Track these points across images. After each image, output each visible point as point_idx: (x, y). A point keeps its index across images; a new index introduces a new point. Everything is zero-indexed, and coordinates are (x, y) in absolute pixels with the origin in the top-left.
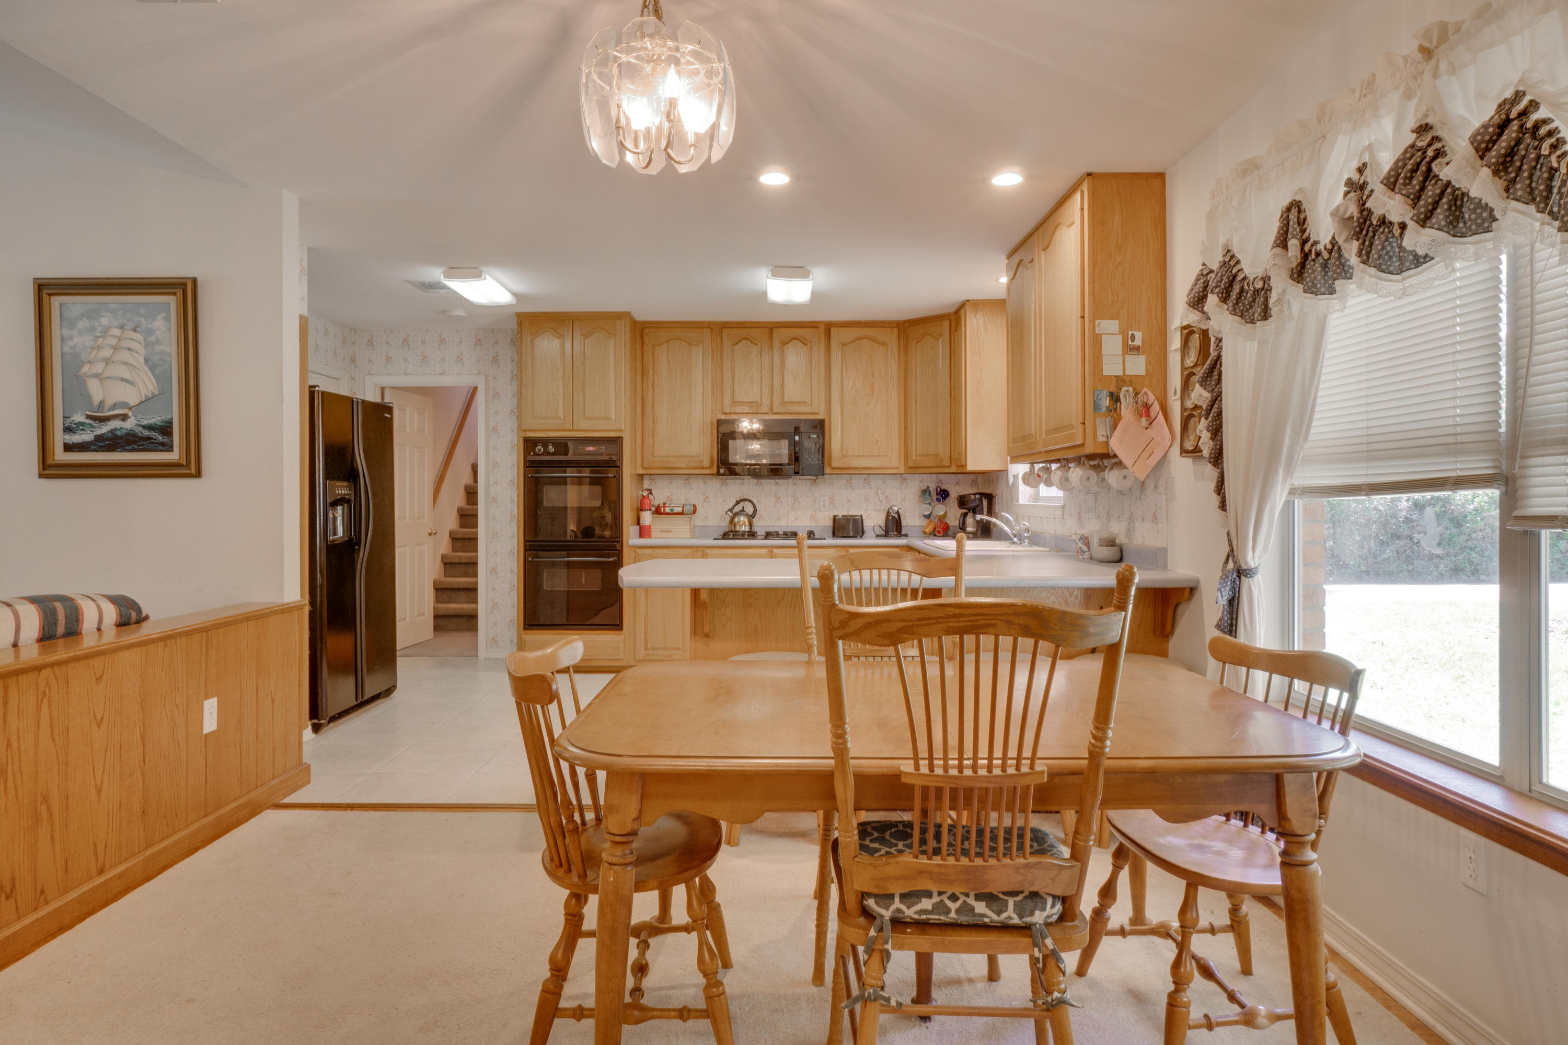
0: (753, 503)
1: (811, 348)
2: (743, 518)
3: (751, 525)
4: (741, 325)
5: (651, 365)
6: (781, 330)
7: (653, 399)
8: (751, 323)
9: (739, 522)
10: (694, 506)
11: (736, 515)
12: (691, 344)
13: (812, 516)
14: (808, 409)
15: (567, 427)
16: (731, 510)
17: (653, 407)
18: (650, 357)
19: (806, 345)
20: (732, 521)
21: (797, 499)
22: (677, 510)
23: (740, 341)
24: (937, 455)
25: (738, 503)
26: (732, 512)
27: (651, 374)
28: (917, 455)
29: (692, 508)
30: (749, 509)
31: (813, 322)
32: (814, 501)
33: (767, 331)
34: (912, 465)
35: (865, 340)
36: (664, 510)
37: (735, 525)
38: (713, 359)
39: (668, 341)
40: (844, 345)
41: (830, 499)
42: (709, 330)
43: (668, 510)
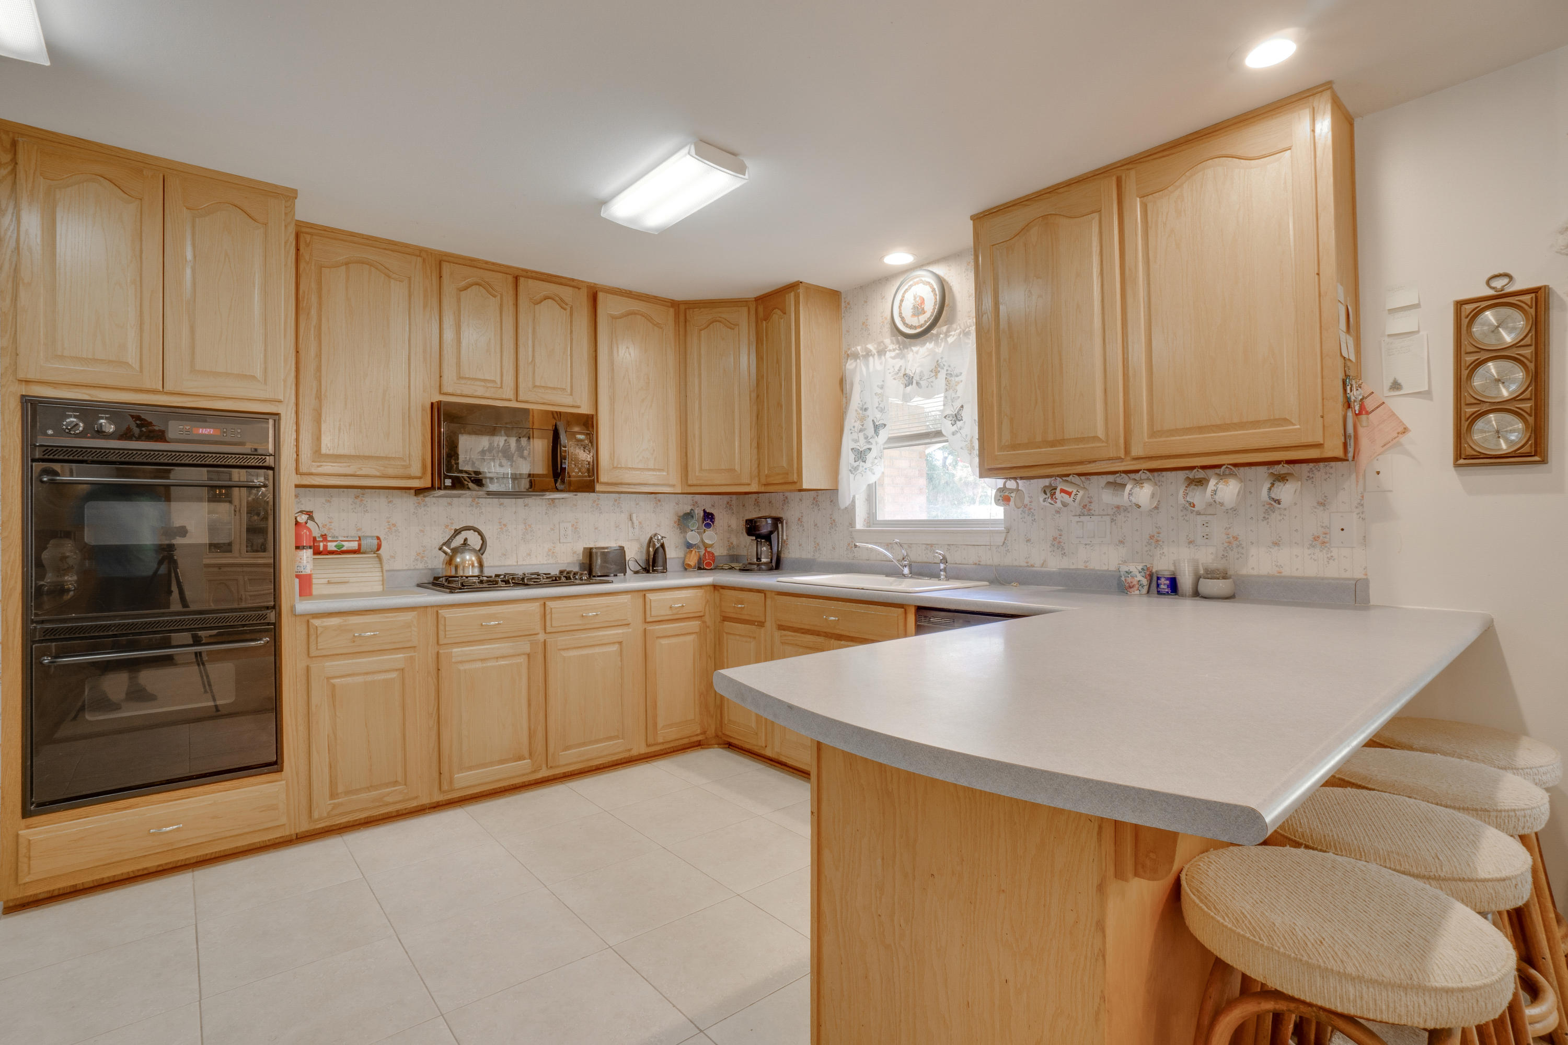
0: (480, 534)
1: (571, 315)
2: (469, 557)
3: (481, 566)
4: (472, 263)
5: (314, 299)
6: (530, 281)
7: (319, 355)
8: (487, 263)
9: (463, 561)
10: (378, 538)
11: (455, 551)
12: (389, 277)
13: (550, 550)
14: (568, 400)
15: (148, 385)
16: (447, 543)
17: (319, 369)
18: (313, 285)
19: (565, 309)
20: (450, 561)
21: (530, 526)
22: (347, 546)
23: (470, 285)
24: (732, 470)
25: (457, 532)
26: (449, 547)
27: (314, 312)
28: (701, 470)
29: (376, 542)
30: (474, 541)
31: (573, 280)
32: (552, 529)
33: (510, 279)
34: (695, 482)
35: (639, 317)
36: (325, 546)
37: (456, 567)
38: (425, 307)
39: (347, 264)
40: (614, 318)
41: (573, 526)
42: (420, 260)
43: (331, 546)
